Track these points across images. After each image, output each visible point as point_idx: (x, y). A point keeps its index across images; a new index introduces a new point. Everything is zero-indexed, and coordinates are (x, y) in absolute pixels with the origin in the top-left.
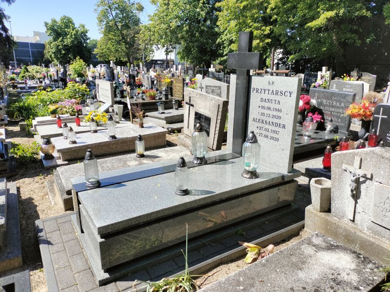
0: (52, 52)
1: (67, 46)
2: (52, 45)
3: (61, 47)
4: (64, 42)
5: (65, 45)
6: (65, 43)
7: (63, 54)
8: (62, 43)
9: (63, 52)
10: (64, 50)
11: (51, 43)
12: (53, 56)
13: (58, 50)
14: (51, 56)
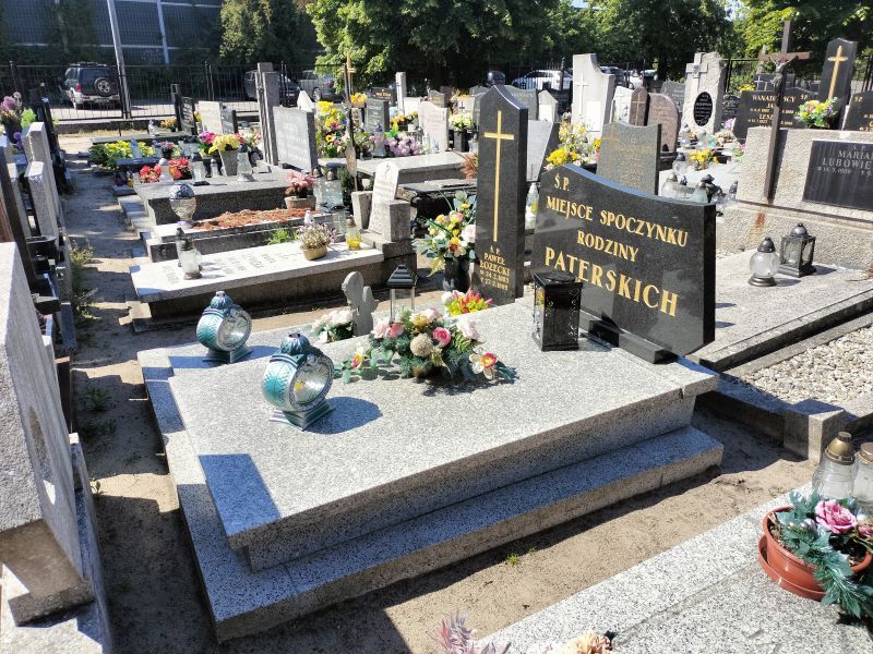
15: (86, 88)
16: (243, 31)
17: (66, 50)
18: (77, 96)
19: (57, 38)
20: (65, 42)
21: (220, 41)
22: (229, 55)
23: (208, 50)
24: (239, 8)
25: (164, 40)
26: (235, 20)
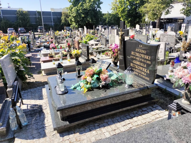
0: (73, 16)
1: (86, 9)
2: (73, 10)
3: (81, 11)
4: (83, 6)
5: (84, 9)
6: (85, 7)
7: (83, 17)
8: (82, 7)
9: (83, 16)
10: (83, 14)
11: (72, 8)
12: (73, 20)
13: (78, 14)
14: (71, 20)
15: (41, 30)
16: (65, 21)
17: (38, 24)
18: (39, 31)
19: (37, 22)
20: (38, 23)
21: (61, 22)
22: (62, 24)
23: (59, 23)
24: (64, 17)
25: (53, 22)
26: (63, 19)
